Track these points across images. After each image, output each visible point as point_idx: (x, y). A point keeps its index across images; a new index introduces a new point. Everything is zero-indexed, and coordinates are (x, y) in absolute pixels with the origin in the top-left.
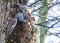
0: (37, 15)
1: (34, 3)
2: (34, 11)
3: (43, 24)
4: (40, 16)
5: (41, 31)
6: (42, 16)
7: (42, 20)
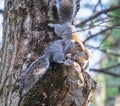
0: (98, 48)
1: (91, 19)
2: (91, 37)
3: (112, 71)
4: (104, 51)
5: (107, 86)
6: (109, 51)
7: (110, 59)
